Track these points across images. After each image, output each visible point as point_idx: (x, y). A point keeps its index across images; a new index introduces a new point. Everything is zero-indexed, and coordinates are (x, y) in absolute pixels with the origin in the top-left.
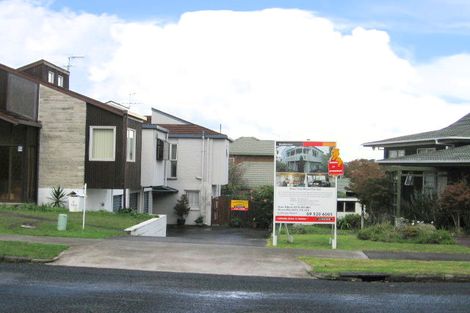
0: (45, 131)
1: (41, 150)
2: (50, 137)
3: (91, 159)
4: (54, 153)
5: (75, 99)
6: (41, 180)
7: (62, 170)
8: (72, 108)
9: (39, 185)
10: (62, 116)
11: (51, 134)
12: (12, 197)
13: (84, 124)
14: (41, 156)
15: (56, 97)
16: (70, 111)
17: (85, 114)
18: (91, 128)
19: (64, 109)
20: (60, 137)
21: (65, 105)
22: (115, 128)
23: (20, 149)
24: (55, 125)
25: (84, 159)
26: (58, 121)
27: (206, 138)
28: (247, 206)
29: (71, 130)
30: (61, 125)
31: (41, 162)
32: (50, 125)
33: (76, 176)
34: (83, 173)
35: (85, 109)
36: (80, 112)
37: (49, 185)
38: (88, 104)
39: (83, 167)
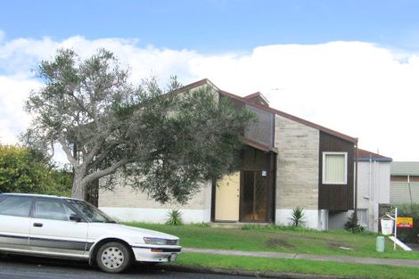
0: (281, 156)
1: (278, 174)
2: (286, 163)
3: (324, 182)
4: (290, 177)
5: (308, 127)
6: (278, 202)
7: (297, 192)
8: (307, 136)
9: (277, 206)
10: (296, 143)
11: (287, 159)
12: (256, 217)
13: (318, 151)
14: (278, 179)
15: (292, 126)
16: (305, 138)
17: (318, 141)
18: (324, 154)
19: (298, 137)
20: (295, 162)
21: (300, 133)
22: (346, 154)
23: (264, 174)
24: (290, 151)
25: (317, 182)
26: (293, 148)
27: (373, 161)
28: (411, 223)
29: (306, 156)
30: (295, 151)
31: (278, 185)
32: (286, 151)
33: (311, 198)
34: (317, 195)
35: (318, 136)
36: (314, 140)
37: (285, 206)
38: (321, 132)
39: (317, 190)
